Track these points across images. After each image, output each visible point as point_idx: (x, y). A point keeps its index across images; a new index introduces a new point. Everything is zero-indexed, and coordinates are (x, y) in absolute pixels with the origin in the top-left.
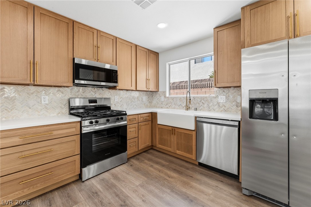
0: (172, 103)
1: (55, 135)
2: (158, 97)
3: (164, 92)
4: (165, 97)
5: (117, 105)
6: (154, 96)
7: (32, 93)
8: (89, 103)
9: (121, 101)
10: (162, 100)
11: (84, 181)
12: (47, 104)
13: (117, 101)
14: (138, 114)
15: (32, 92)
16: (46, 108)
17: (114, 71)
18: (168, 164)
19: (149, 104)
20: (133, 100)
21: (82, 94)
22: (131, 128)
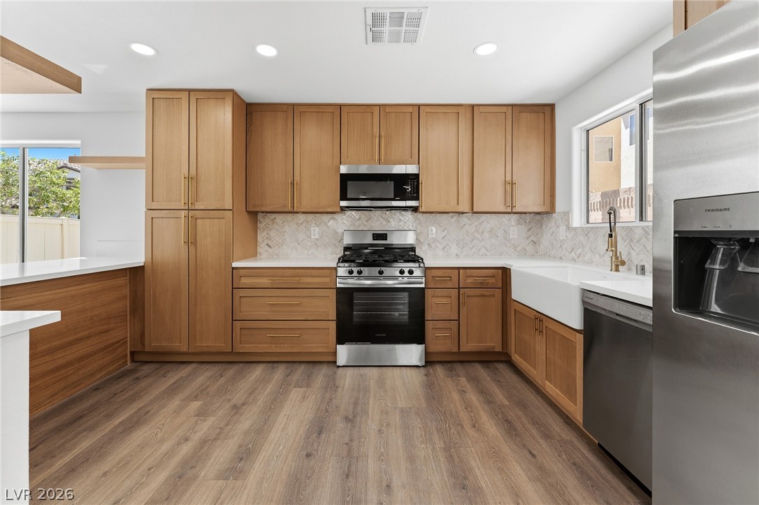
0: (584, 246)
1: (303, 283)
2: (552, 230)
3: (567, 214)
4: (568, 228)
5: (433, 245)
6: (544, 227)
7: (301, 224)
8: (374, 240)
9: (443, 238)
10: (561, 238)
11: (339, 366)
12: (317, 239)
13: (434, 236)
14: (459, 268)
15: (301, 222)
16: (316, 244)
17: (411, 177)
18: (508, 404)
19: (530, 248)
20: (477, 235)
21: (365, 223)
22: (437, 296)
